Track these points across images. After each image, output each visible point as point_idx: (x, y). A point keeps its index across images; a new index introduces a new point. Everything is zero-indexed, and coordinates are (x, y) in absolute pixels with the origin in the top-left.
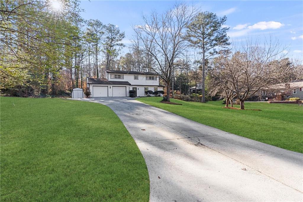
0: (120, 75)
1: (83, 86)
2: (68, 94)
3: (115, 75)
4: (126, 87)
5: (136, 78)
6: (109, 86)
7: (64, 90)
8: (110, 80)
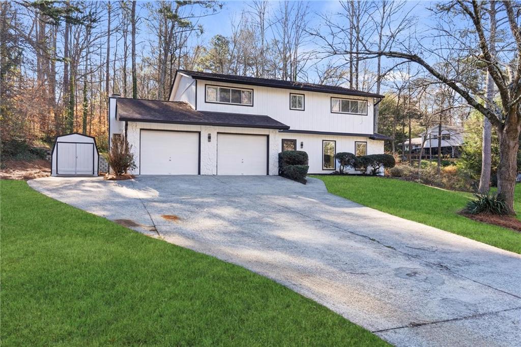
0: (239, 91)
1: (88, 127)
2: (38, 154)
3: (222, 90)
4: (268, 136)
5: (296, 104)
6: (205, 131)
7: (25, 141)
8: (203, 107)
